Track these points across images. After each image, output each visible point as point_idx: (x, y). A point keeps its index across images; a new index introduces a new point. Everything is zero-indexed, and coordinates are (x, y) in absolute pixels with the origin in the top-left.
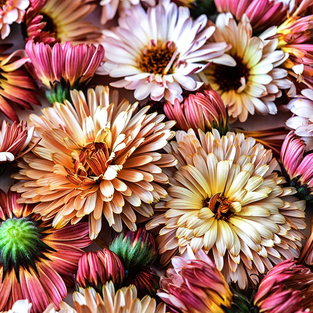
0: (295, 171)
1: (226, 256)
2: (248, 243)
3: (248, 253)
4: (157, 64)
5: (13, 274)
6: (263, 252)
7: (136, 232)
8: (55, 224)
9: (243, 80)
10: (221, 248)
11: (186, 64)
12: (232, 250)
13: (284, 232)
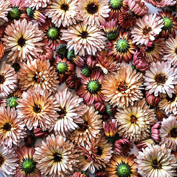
0: (153, 129)
1: (122, 129)
2: (129, 131)
3: (127, 132)
4: (159, 80)
5: (87, 91)
6: (129, 135)
7: (113, 108)
8: (102, 91)
9: (170, 101)
10: (123, 126)
11: (163, 87)
12: (125, 129)
13: (137, 136)
